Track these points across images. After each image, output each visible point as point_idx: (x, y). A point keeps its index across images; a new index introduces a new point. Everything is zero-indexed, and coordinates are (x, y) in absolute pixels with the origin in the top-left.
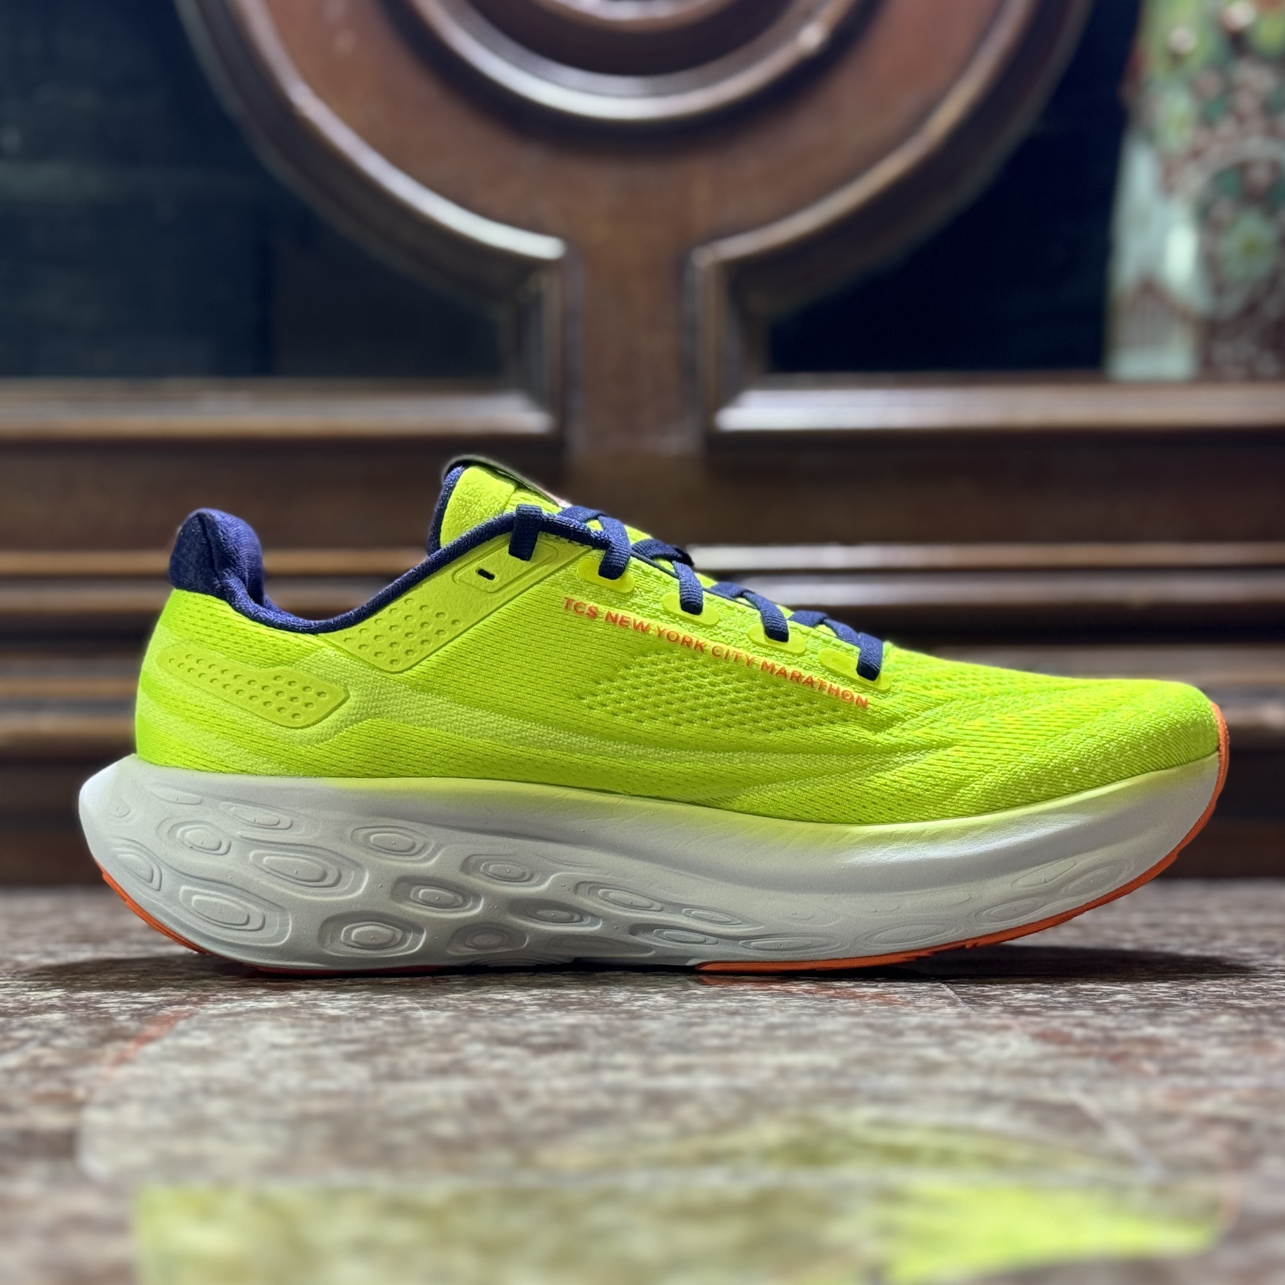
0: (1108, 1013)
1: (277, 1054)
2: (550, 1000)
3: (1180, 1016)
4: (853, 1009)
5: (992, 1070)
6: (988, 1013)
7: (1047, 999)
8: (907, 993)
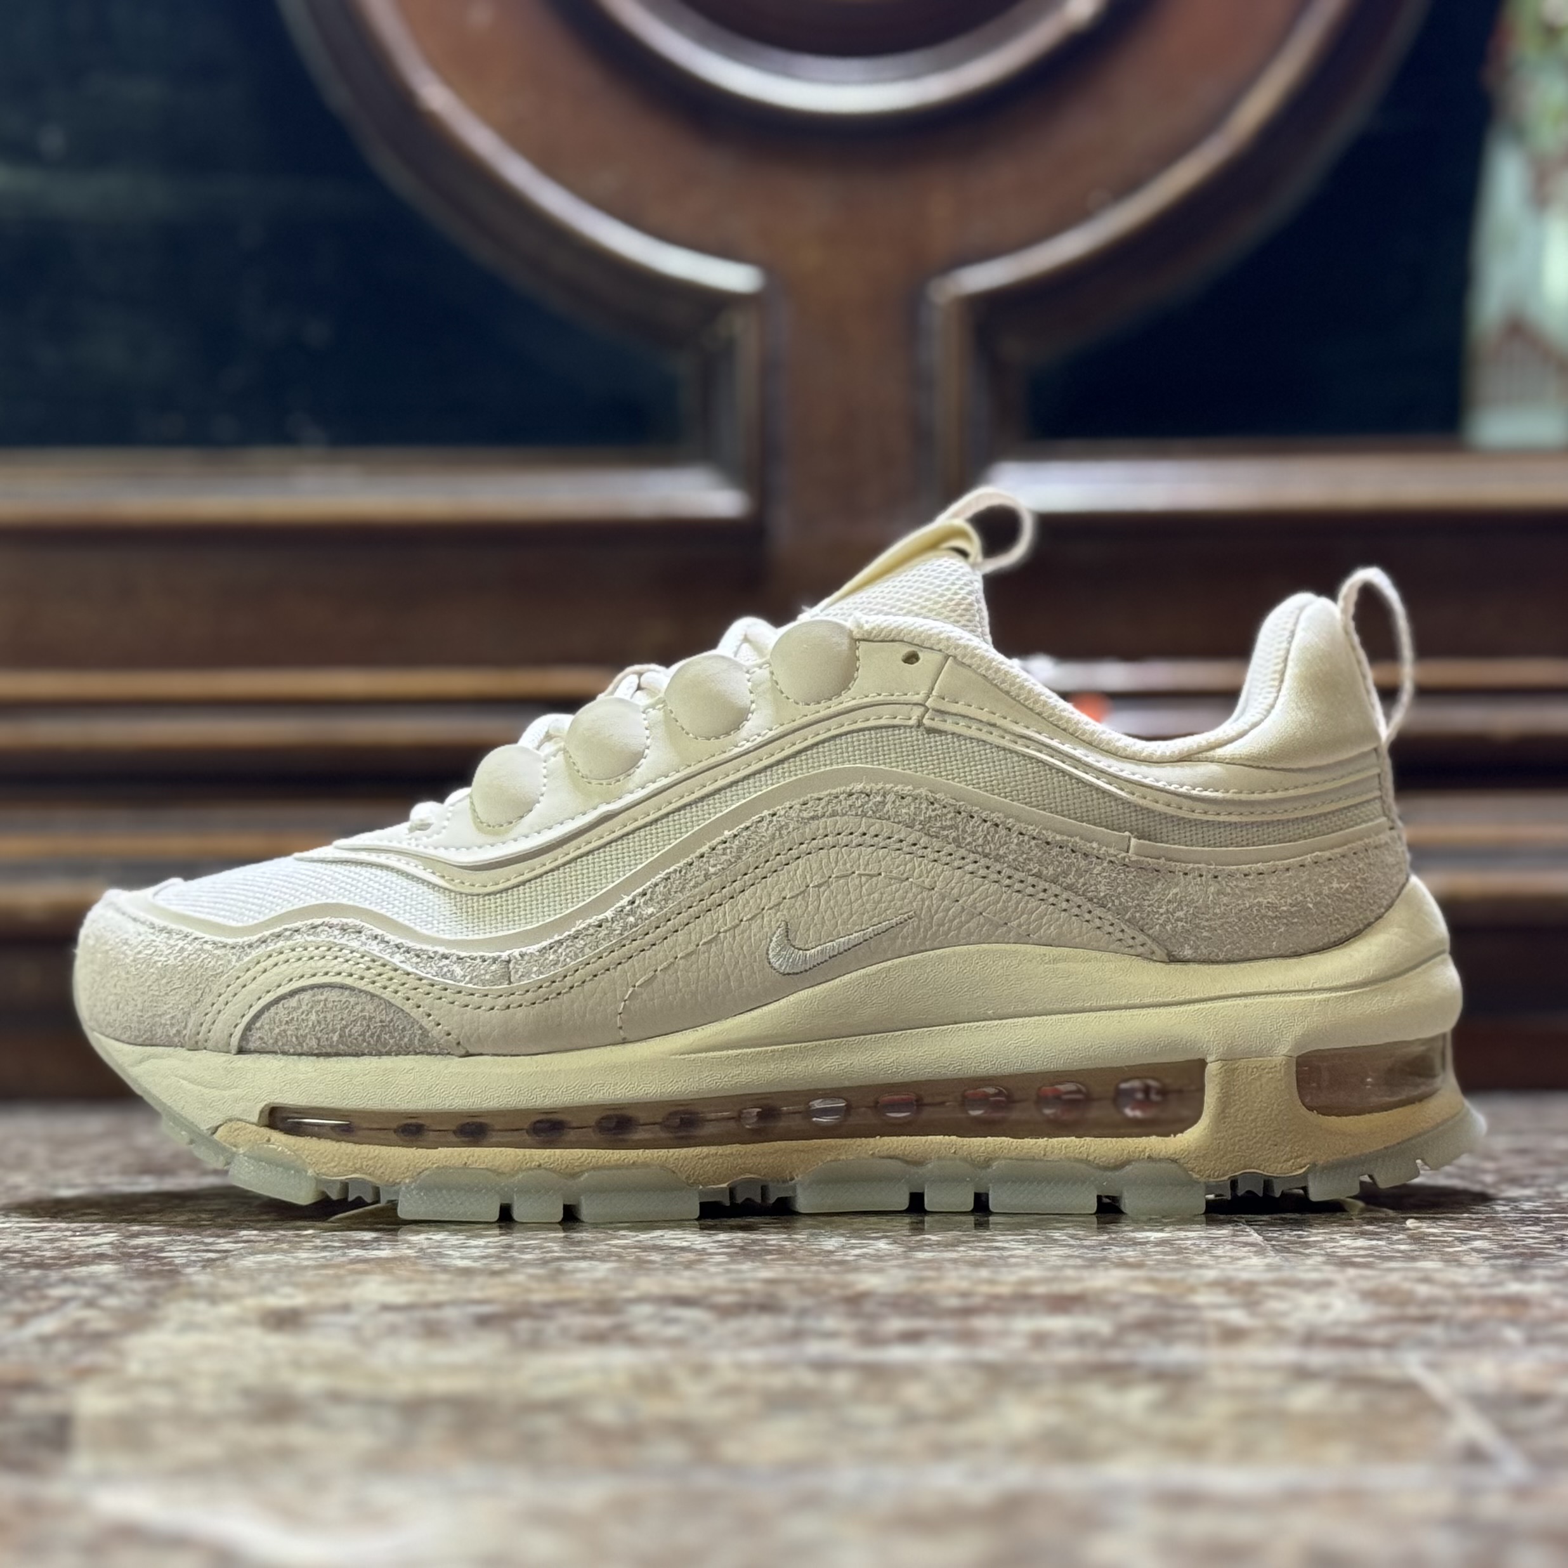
0: (1460, 1264)
1: (389, 1317)
2: (742, 1248)
3: (1554, 1268)
4: (1131, 1260)
5: (1310, 1338)
6: (1305, 1265)
7: (1383, 1246)
8: (1201, 1238)
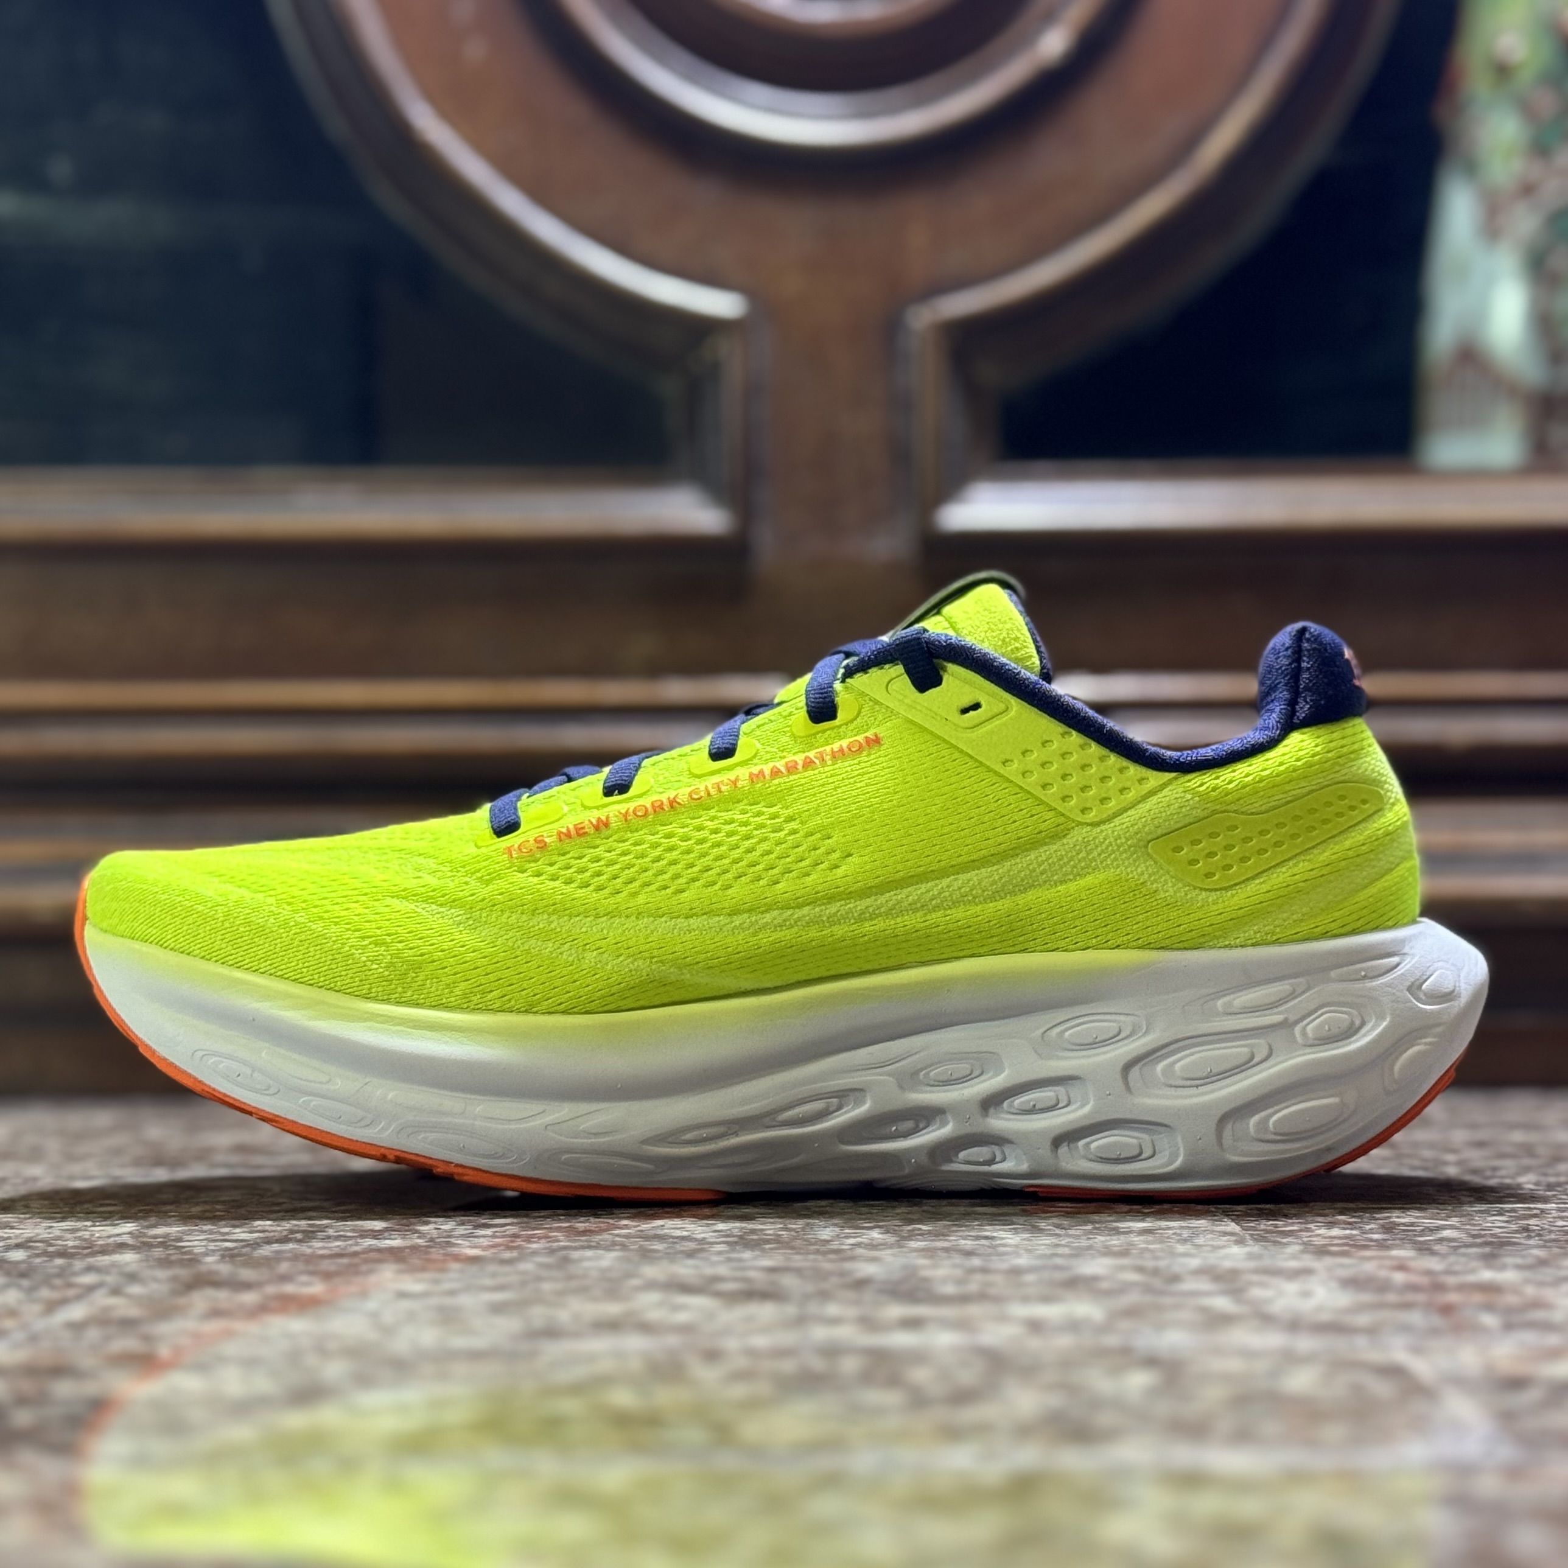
0: (1433, 1253)
2: (741, 1237)
3: (1523, 1257)
4: (1116, 1248)
5: (1294, 1325)
6: (1284, 1253)
7: (1357, 1235)
8: (1181, 1228)
